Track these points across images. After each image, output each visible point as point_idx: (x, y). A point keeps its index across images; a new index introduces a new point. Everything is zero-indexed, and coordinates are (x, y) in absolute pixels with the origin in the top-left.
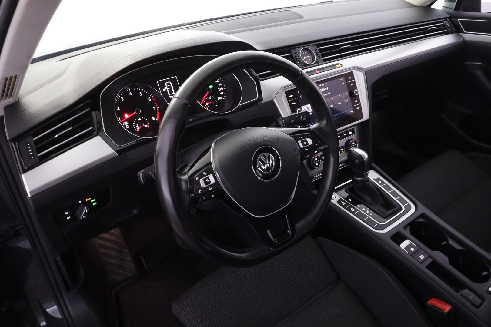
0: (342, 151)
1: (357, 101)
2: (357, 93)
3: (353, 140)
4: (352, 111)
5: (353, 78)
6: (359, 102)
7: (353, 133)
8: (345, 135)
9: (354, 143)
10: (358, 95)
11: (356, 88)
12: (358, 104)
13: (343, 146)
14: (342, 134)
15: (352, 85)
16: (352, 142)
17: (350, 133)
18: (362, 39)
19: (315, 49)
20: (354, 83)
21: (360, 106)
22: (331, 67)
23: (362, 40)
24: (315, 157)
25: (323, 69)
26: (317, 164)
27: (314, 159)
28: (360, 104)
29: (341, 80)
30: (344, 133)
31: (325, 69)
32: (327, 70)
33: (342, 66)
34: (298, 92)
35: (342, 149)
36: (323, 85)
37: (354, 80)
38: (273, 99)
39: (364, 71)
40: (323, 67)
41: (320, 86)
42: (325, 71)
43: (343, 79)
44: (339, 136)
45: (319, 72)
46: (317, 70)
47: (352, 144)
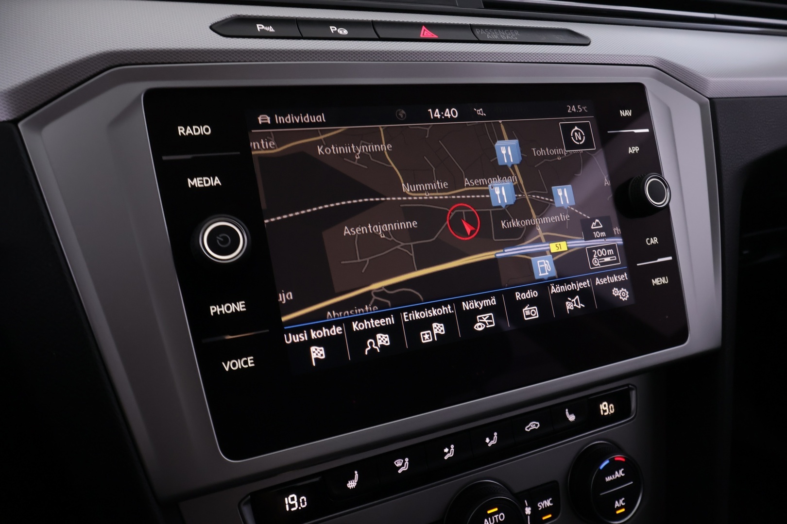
0: (546, 510)
1: (654, 241)
2: (659, 191)
3: (619, 458)
4: (622, 294)
5: (643, 115)
6: (668, 246)
7: (622, 411)
8: (572, 418)
9: (619, 474)
10: (668, 206)
11: (656, 168)
12: (659, 260)
13: (554, 483)
14: (557, 413)
15: (634, 150)
16: (611, 469)
17: (606, 408)
20: (649, 143)
21: (672, 270)
22: (517, 33)
25: (472, 35)
28: (670, 258)
29: (571, 110)
30: (567, 410)
31: (477, 32)
32: (489, 37)
33: (585, 42)
34: (260, 118)
35: (548, 503)
36: (451, 116)
37: (647, 130)
38: (15, 122)
39: (709, 97)
40: (470, 25)
41: (435, 115)
42: (481, 39)
43: (584, 108)
44: (536, 425)
45: (435, 37)
46: (424, 28)
47: (608, 479)
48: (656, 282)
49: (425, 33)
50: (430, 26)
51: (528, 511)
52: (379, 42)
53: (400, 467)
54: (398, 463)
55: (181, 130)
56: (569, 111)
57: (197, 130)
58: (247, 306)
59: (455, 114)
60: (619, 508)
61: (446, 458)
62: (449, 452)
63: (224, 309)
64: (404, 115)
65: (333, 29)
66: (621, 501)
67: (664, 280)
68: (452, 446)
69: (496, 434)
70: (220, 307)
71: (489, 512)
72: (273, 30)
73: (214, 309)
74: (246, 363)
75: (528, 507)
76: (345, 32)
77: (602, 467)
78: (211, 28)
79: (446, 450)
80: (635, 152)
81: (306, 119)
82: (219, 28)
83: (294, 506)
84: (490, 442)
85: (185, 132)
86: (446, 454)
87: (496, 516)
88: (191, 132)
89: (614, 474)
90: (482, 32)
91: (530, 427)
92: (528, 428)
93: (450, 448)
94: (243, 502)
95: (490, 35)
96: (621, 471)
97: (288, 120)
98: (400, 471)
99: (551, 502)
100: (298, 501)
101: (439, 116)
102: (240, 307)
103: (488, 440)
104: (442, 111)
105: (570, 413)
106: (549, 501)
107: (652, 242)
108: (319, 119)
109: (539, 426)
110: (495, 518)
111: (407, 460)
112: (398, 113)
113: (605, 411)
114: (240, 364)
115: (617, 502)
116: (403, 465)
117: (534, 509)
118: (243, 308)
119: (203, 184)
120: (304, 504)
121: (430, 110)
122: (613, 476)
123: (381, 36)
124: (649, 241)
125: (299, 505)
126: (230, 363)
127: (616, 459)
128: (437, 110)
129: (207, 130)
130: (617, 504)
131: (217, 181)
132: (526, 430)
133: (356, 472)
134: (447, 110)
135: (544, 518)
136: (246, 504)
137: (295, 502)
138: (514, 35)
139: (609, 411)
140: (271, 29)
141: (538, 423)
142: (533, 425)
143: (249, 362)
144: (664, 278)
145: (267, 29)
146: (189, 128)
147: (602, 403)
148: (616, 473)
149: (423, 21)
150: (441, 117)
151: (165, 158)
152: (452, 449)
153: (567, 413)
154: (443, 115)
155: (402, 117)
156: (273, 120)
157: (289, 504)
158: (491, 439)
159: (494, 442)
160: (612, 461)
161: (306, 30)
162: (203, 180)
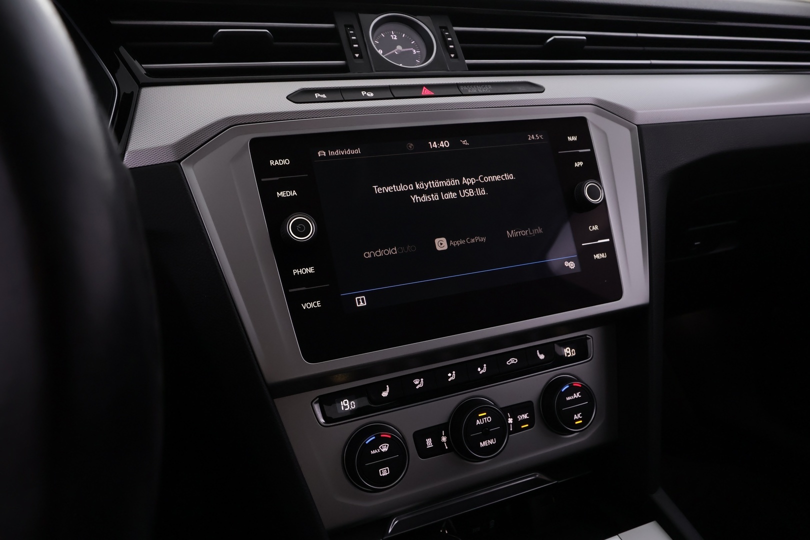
0: (524, 421)
1: (596, 228)
2: (594, 193)
3: (576, 384)
4: (571, 265)
5: (585, 140)
6: (606, 231)
7: (582, 354)
8: (542, 357)
9: (577, 395)
11: (597, 177)
12: (599, 241)
13: (530, 402)
14: (530, 353)
15: (579, 164)
16: (570, 392)
17: (569, 352)
18: (640, 35)
19: (441, 28)
20: (590, 159)
21: (610, 248)
22: (490, 87)
23: (637, 38)
24: (378, 437)
25: (458, 90)
26: (384, 472)
27: (375, 445)
28: (608, 240)
29: (531, 138)
30: (538, 351)
31: (462, 88)
32: (469, 92)
33: (540, 89)
34: (319, 153)
35: (525, 416)
36: (445, 146)
37: (589, 150)
38: (179, 161)
39: (637, 124)
40: (457, 84)
41: (433, 146)
42: (464, 93)
43: (541, 136)
44: (515, 361)
45: (432, 94)
46: (424, 88)
47: (568, 399)
48: (597, 256)
49: (425, 91)
50: (429, 86)
51: (510, 421)
52: (394, 100)
53: (417, 385)
54: (416, 382)
55: (272, 163)
56: (529, 139)
57: (281, 162)
58: (315, 269)
59: (447, 145)
60: (577, 420)
61: (449, 380)
62: (451, 376)
63: (301, 271)
64: (412, 147)
65: (363, 93)
66: (579, 415)
67: (603, 256)
68: (454, 372)
69: (485, 365)
70: (299, 270)
71: (480, 415)
72: (325, 97)
73: (295, 272)
74: (316, 304)
75: (510, 418)
76: (372, 95)
77: (563, 390)
78: (287, 98)
79: (450, 375)
80: (580, 165)
81: (348, 152)
82: (292, 98)
83: (347, 407)
84: (481, 371)
85: (274, 163)
86: (449, 377)
87: (485, 418)
88: (278, 163)
89: (573, 395)
90: (465, 88)
91: (510, 362)
92: (509, 363)
93: (452, 374)
94: (313, 403)
95: (471, 90)
96: (578, 394)
97: (337, 153)
98: (417, 387)
99: (528, 416)
100: (350, 404)
101: (436, 146)
102: (311, 270)
103: (479, 369)
104: (438, 143)
105: (540, 354)
106: (526, 415)
107: (593, 228)
108: (356, 152)
109: (517, 361)
110: (484, 420)
111: (422, 380)
112: (408, 145)
113: (568, 354)
114: (312, 305)
115: (575, 415)
116: (419, 383)
117: (515, 420)
118: (313, 271)
119: (286, 195)
120: (353, 407)
121: (430, 143)
122: (572, 397)
123: (396, 96)
124: (591, 228)
125: (350, 407)
126: (306, 305)
127: (574, 385)
128: (435, 143)
129: (287, 162)
130: (575, 417)
131: (295, 193)
132: (508, 364)
133: (387, 386)
134: (442, 142)
135: (523, 427)
136: (316, 403)
137: (348, 404)
138: (488, 89)
139: (572, 354)
140: (324, 96)
141: (516, 359)
142: (513, 361)
143: (318, 304)
144: (603, 254)
145: (322, 96)
146: (276, 161)
147: (566, 348)
148: (575, 394)
149: (424, 83)
150: (437, 147)
151: (263, 180)
152: (454, 374)
153: (538, 353)
154: (439, 146)
155: (411, 148)
156: (327, 153)
157: (343, 405)
158: (482, 369)
159: (484, 371)
160: (571, 386)
161: (346, 96)
162: (286, 193)
